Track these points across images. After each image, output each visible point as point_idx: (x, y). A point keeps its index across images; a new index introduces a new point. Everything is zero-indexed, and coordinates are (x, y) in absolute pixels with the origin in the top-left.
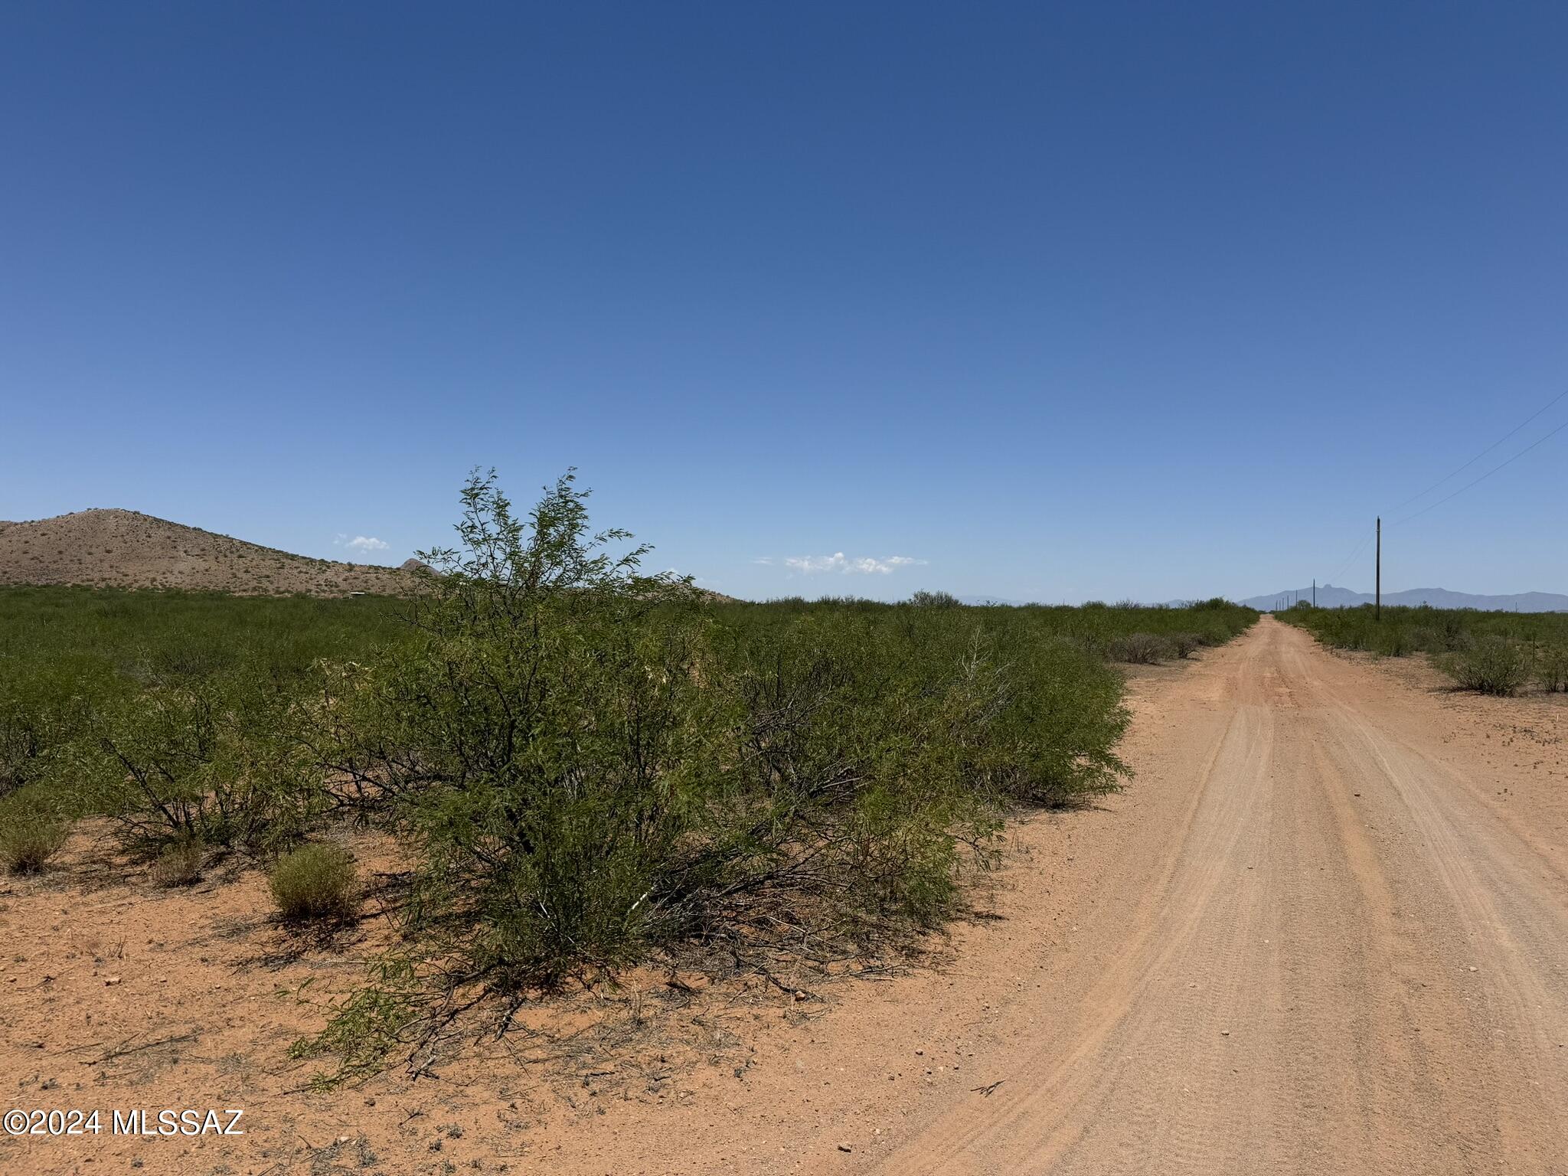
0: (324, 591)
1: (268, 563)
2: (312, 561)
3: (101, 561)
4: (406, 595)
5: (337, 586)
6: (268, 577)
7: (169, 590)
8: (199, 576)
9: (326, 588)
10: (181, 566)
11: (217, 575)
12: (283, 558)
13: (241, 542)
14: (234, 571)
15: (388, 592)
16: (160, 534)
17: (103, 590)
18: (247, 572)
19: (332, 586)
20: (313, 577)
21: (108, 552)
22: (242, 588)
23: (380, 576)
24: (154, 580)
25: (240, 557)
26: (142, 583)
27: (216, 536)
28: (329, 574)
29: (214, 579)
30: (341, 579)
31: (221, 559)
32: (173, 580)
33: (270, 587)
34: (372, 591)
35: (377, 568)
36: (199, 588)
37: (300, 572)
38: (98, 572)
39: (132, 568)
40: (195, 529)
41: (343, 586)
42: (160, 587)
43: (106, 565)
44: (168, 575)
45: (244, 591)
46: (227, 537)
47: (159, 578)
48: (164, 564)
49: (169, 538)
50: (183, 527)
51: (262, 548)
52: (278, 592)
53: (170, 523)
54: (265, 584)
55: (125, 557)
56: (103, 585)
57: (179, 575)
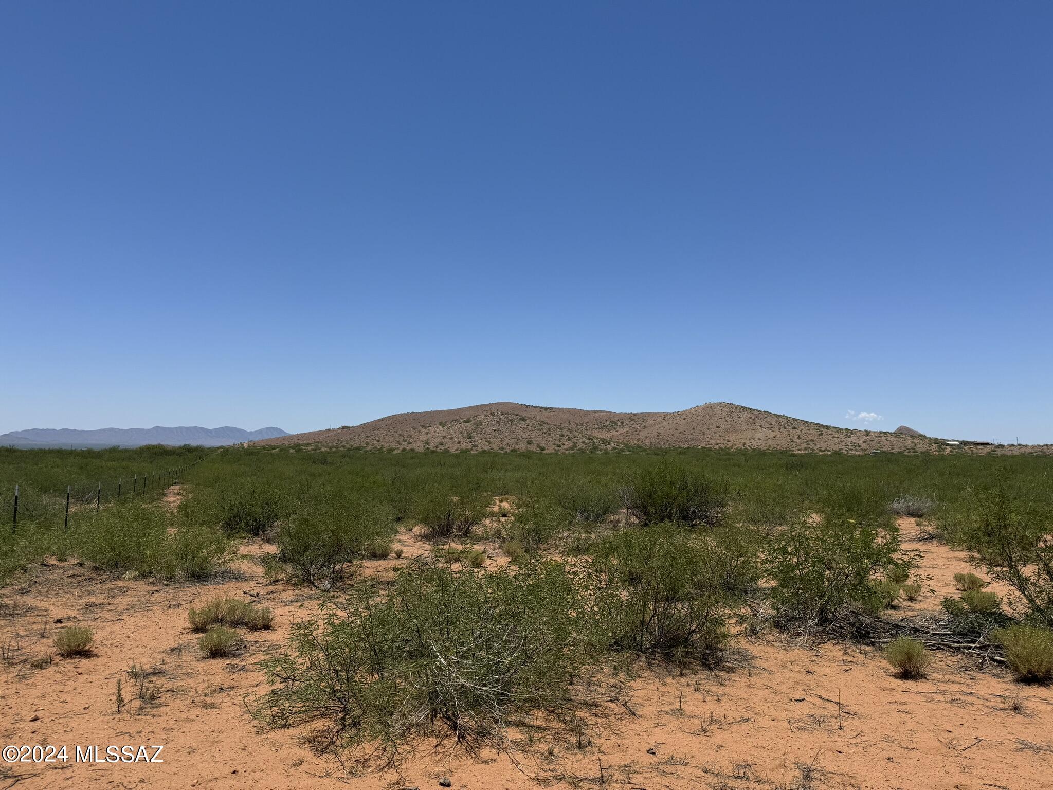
0: (851, 450)
1: (812, 431)
2: (840, 429)
3: (715, 433)
4: (909, 452)
5: (859, 446)
6: (813, 441)
7: (754, 450)
8: (770, 441)
9: (852, 448)
10: (759, 435)
11: (781, 440)
12: (821, 429)
13: (793, 419)
14: (791, 437)
15: (896, 450)
16: (745, 416)
17: (718, 450)
18: (799, 438)
19: (856, 446)
20: (842, 440)
21: (718, 427)
22: (797, 448)
23: (889, 439)
24: (744, 444)
25: (794, 428)
26: (738, 446)
27: (778, 416)
28: (853, 438)
29: (779, 442)
30: (861, 442)
31: (783, 430)
32: (755, 444)
33: (815, 448)
34: (885, 449)
35: (886, 433)
36: (771, 449)
37: (834, 437)
38: (713, 440)
39: (732, 437)
40: (764, 412)
41: (864, 446)
42: (748, 448)
43: (718, 435)
44: (752, 441)
45: (799, 450)
46: (783, 416)
47: (748, 442)
48: (749, 434)
49: (751, 418)
50: (758, 411)
51: (807, 422)
52: (821, 451)
53: (750, 409)
54: (811, 445)
55: (728, 431)
56: (717, 447)
57: (759, 441)
